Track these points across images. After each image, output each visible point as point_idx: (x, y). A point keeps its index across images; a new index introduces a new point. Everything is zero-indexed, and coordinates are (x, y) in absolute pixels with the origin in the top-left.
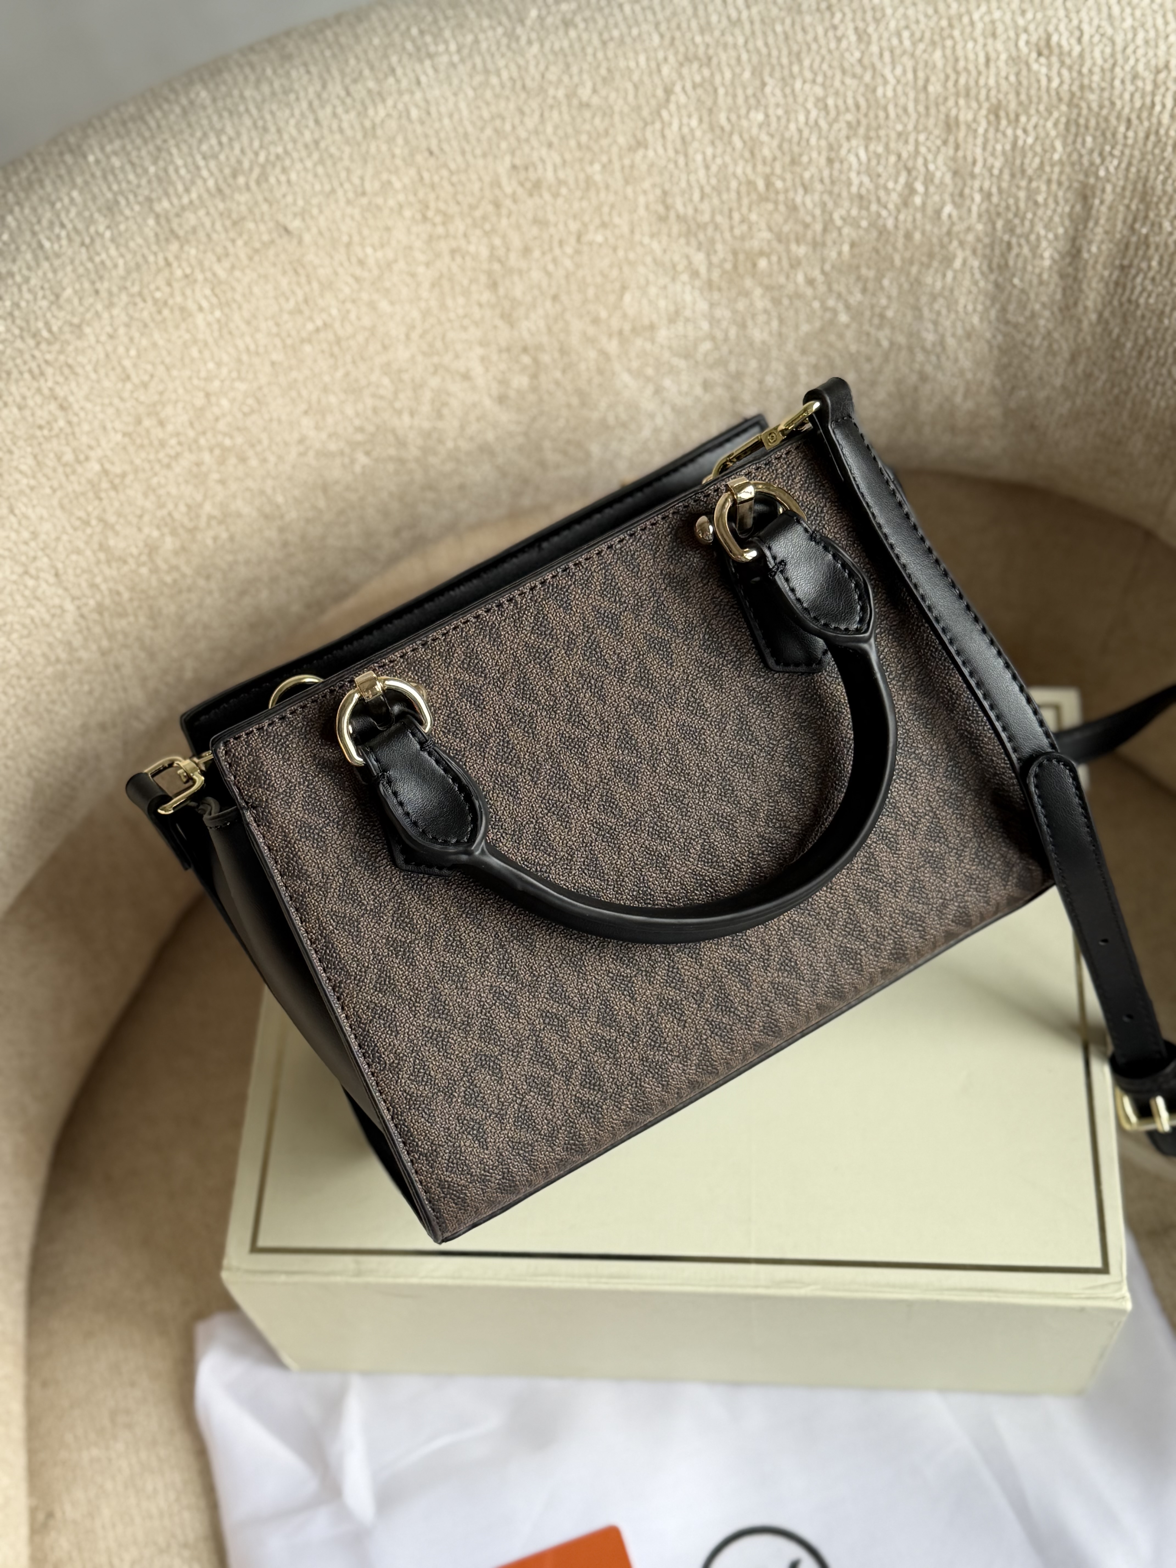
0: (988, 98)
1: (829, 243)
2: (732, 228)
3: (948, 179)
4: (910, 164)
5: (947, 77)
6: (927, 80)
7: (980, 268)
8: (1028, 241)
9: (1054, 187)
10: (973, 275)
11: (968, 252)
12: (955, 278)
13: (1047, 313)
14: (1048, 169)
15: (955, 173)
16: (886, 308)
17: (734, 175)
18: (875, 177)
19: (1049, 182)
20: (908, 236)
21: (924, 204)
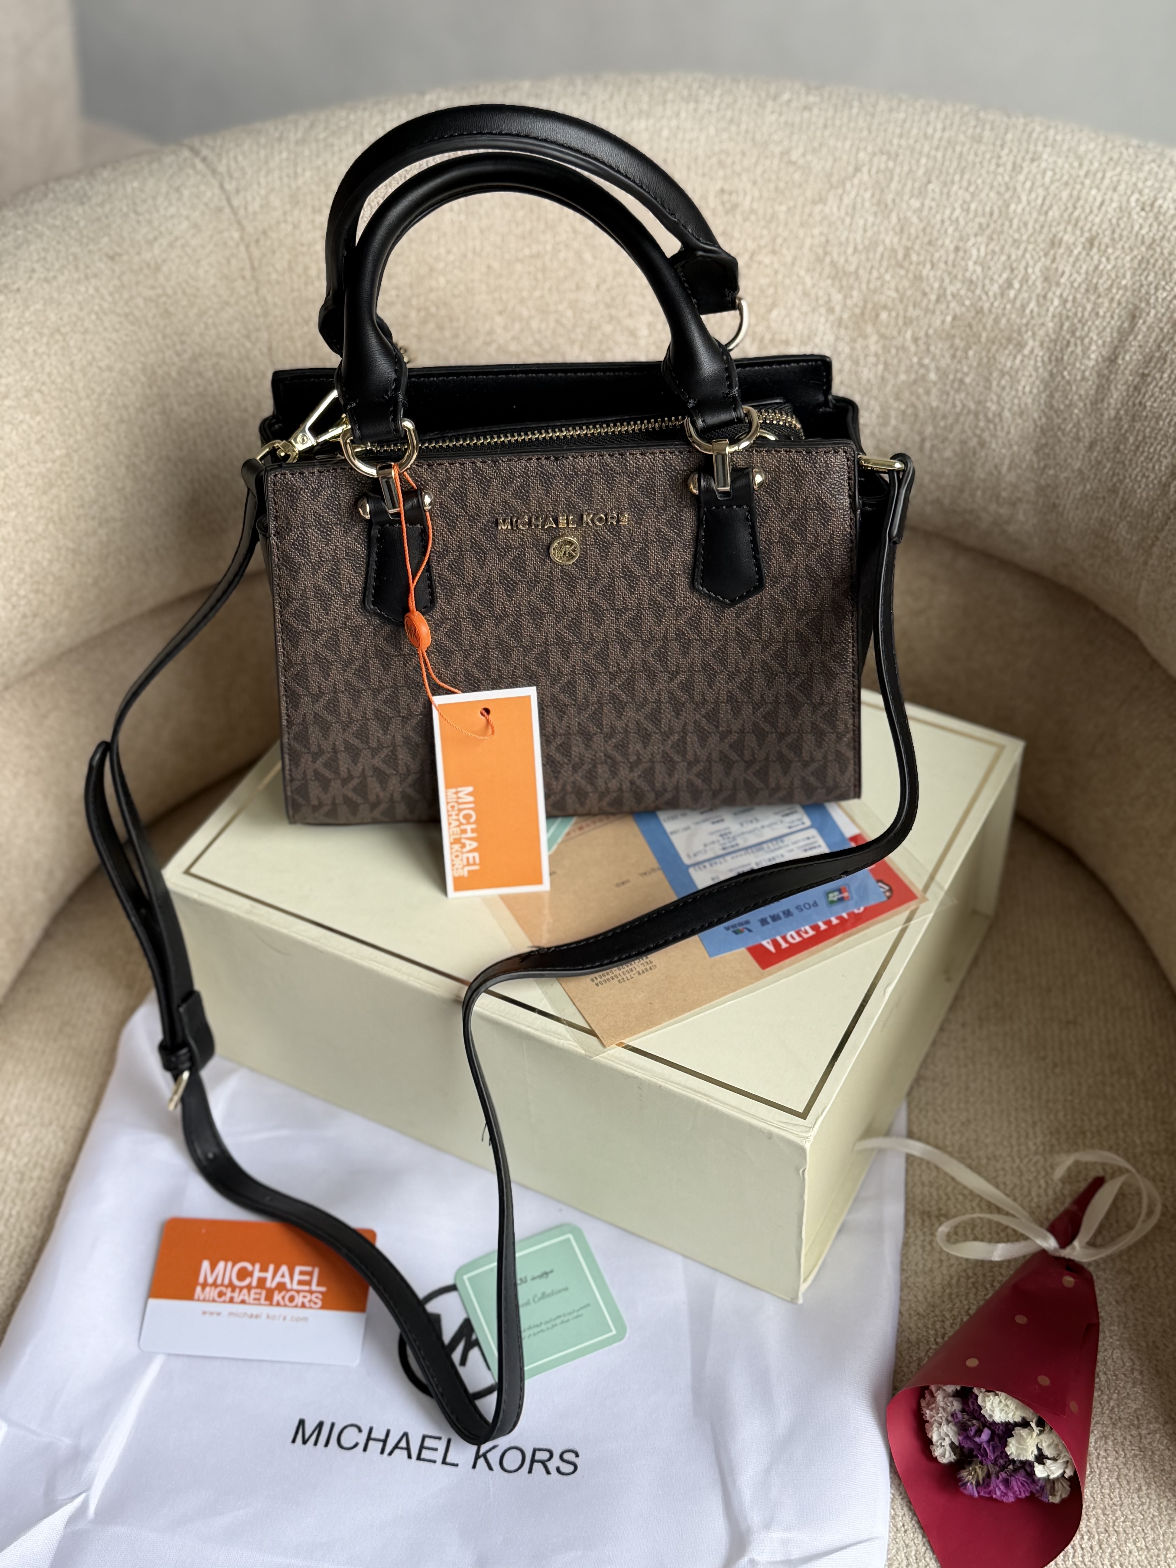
0: (1090, 230)
1: (938, 313)
2: (868, 282)
3: (1039, 282)
4: (1015, 265)
5: (1066, 209)
6: (1050, 207)
7: (1042, 357)
8: (1082, 344)
9: (1115, 305)
10: (1036, 362)
11: (1037, 343)
12: (1022, 361)
13: (1081, 405)
14: (1114, 290)
15: (1046, 279)
16: (966, 374)
17: (883, 242)
18: (986, 267)
19: (1112, 300)
20: (996, 321)
21: (1016, 297)
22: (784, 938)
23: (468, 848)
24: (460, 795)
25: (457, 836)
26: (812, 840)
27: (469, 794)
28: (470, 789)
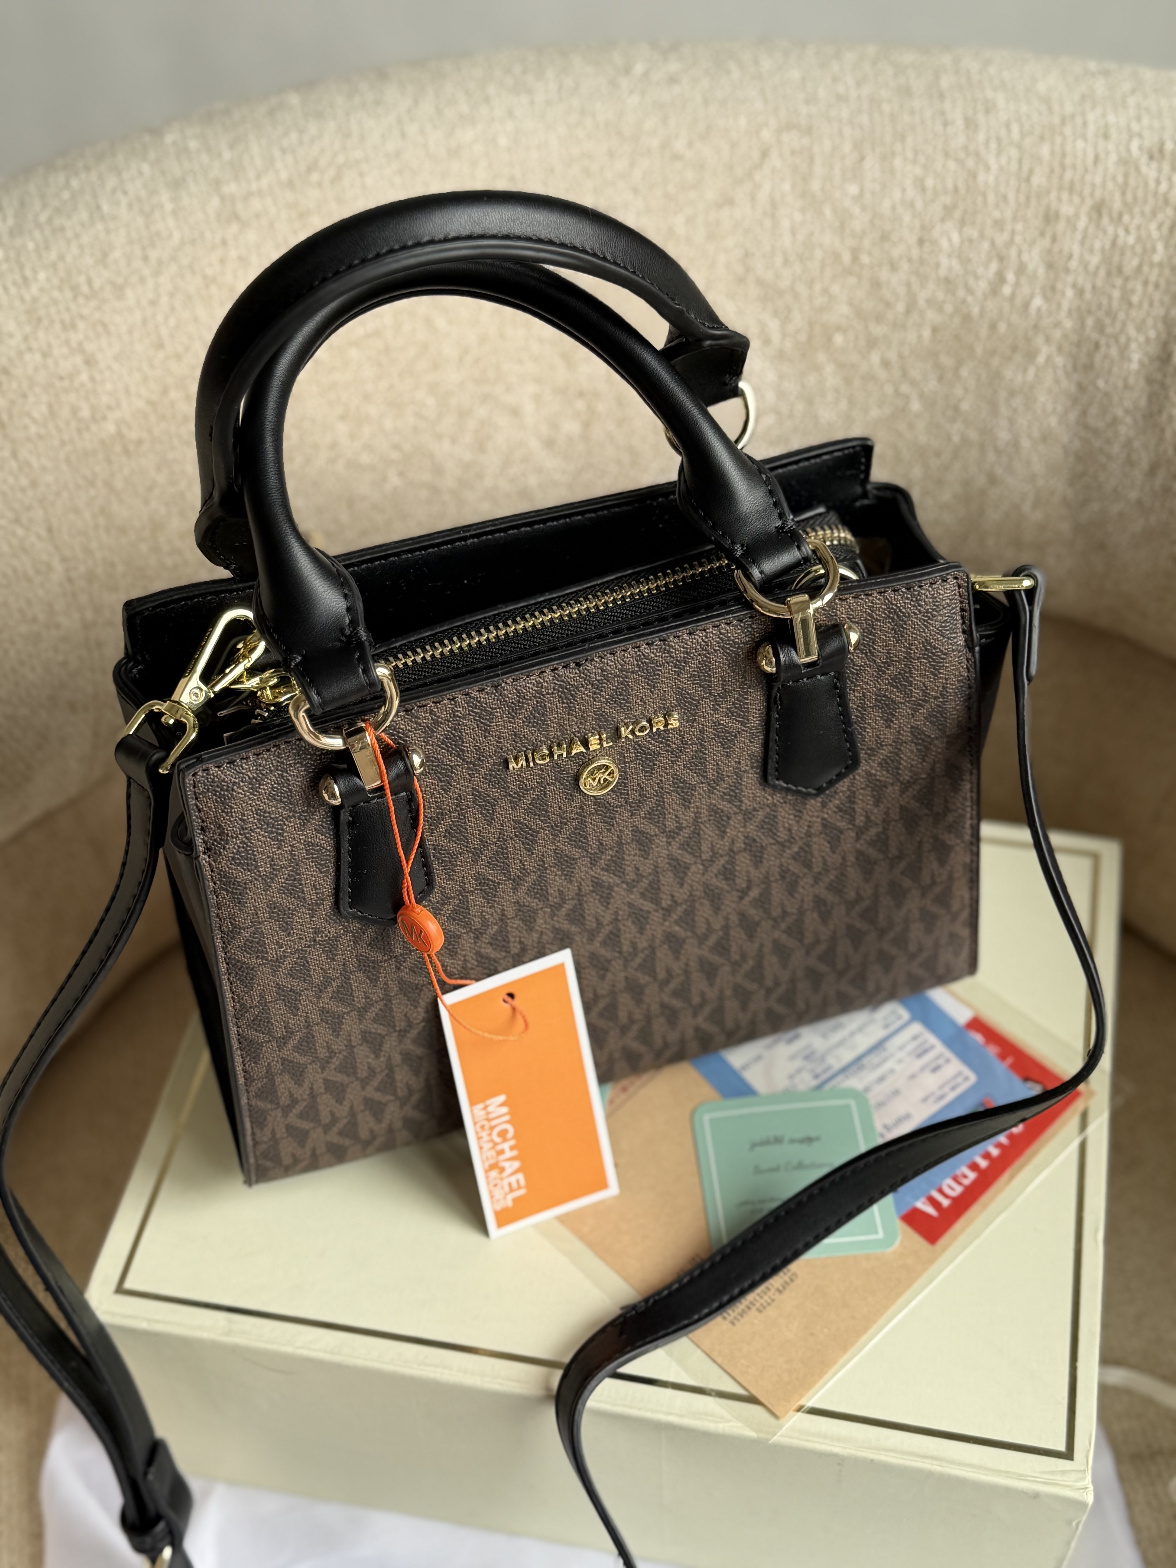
0: (1092, 194)
1: (910, 325)
2: (811, 299)
3: (1041, 271)
4: (1003, 252)
5: (1052, 171)
6: (1031, 172)
7: (1064, 366)
8: (1117, 341)
9: (1150, 288)
10: (1055, 373)
11: (1053, 349)
12: (1037, 376)
13: (1128, 420)
14: (1146, 269)
15: (1050, 266)
16: (961, 399)
17: (821, 244)
18: (965, 261)
19: (1146, 283)
20: (993, 326)
21: (1013, 295)
22: (941, 1191)
23: (509, 1171)
24: (490, 1109)
25: (492, 1161)
26: (920, 1041)
27: (502, 1105)
28: (502, 1098)
